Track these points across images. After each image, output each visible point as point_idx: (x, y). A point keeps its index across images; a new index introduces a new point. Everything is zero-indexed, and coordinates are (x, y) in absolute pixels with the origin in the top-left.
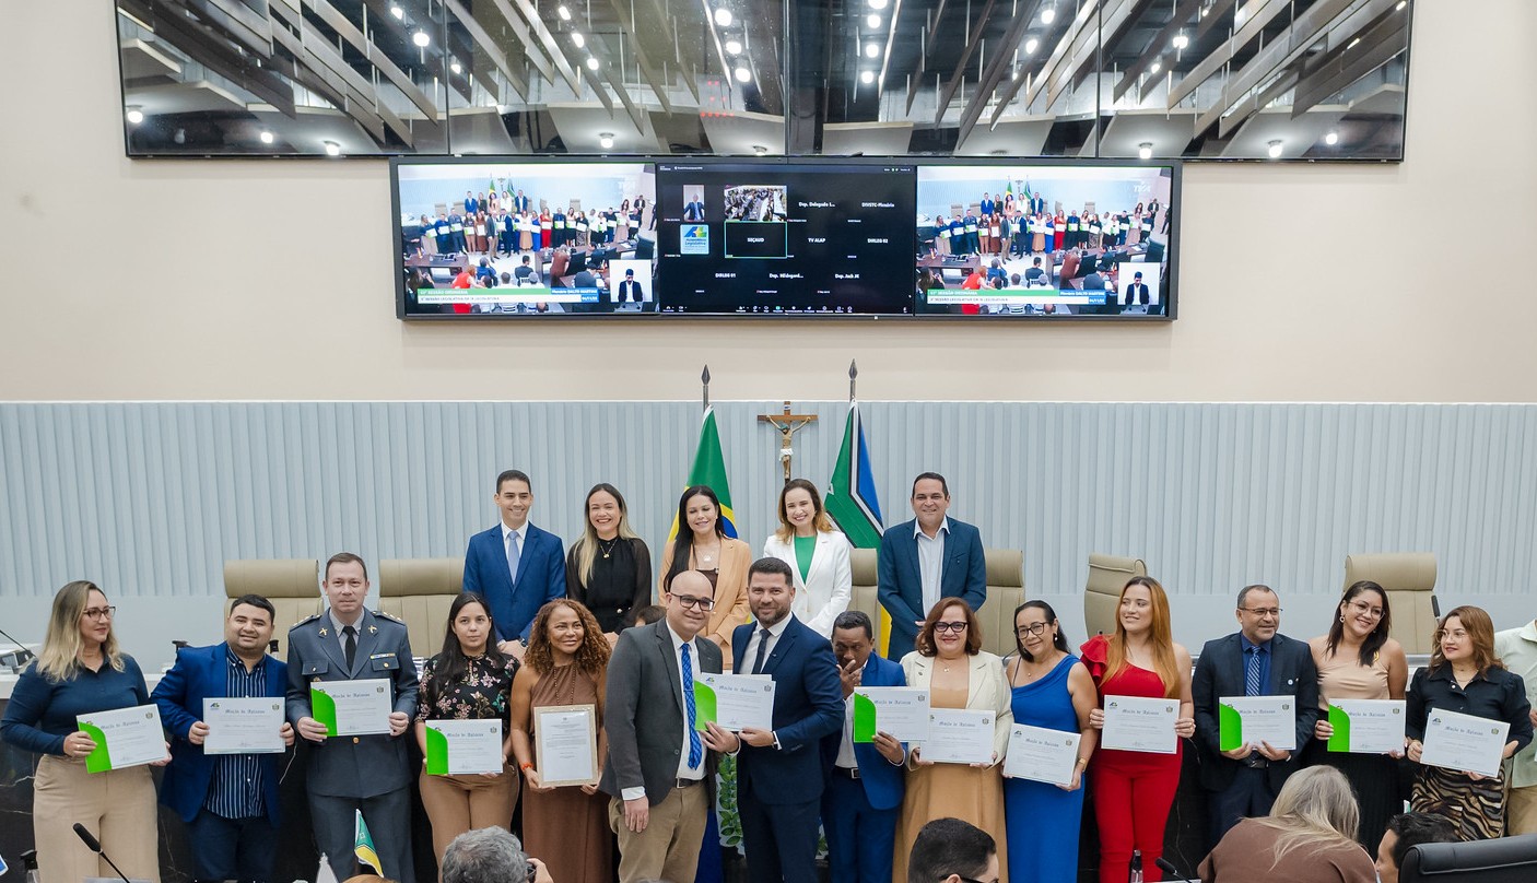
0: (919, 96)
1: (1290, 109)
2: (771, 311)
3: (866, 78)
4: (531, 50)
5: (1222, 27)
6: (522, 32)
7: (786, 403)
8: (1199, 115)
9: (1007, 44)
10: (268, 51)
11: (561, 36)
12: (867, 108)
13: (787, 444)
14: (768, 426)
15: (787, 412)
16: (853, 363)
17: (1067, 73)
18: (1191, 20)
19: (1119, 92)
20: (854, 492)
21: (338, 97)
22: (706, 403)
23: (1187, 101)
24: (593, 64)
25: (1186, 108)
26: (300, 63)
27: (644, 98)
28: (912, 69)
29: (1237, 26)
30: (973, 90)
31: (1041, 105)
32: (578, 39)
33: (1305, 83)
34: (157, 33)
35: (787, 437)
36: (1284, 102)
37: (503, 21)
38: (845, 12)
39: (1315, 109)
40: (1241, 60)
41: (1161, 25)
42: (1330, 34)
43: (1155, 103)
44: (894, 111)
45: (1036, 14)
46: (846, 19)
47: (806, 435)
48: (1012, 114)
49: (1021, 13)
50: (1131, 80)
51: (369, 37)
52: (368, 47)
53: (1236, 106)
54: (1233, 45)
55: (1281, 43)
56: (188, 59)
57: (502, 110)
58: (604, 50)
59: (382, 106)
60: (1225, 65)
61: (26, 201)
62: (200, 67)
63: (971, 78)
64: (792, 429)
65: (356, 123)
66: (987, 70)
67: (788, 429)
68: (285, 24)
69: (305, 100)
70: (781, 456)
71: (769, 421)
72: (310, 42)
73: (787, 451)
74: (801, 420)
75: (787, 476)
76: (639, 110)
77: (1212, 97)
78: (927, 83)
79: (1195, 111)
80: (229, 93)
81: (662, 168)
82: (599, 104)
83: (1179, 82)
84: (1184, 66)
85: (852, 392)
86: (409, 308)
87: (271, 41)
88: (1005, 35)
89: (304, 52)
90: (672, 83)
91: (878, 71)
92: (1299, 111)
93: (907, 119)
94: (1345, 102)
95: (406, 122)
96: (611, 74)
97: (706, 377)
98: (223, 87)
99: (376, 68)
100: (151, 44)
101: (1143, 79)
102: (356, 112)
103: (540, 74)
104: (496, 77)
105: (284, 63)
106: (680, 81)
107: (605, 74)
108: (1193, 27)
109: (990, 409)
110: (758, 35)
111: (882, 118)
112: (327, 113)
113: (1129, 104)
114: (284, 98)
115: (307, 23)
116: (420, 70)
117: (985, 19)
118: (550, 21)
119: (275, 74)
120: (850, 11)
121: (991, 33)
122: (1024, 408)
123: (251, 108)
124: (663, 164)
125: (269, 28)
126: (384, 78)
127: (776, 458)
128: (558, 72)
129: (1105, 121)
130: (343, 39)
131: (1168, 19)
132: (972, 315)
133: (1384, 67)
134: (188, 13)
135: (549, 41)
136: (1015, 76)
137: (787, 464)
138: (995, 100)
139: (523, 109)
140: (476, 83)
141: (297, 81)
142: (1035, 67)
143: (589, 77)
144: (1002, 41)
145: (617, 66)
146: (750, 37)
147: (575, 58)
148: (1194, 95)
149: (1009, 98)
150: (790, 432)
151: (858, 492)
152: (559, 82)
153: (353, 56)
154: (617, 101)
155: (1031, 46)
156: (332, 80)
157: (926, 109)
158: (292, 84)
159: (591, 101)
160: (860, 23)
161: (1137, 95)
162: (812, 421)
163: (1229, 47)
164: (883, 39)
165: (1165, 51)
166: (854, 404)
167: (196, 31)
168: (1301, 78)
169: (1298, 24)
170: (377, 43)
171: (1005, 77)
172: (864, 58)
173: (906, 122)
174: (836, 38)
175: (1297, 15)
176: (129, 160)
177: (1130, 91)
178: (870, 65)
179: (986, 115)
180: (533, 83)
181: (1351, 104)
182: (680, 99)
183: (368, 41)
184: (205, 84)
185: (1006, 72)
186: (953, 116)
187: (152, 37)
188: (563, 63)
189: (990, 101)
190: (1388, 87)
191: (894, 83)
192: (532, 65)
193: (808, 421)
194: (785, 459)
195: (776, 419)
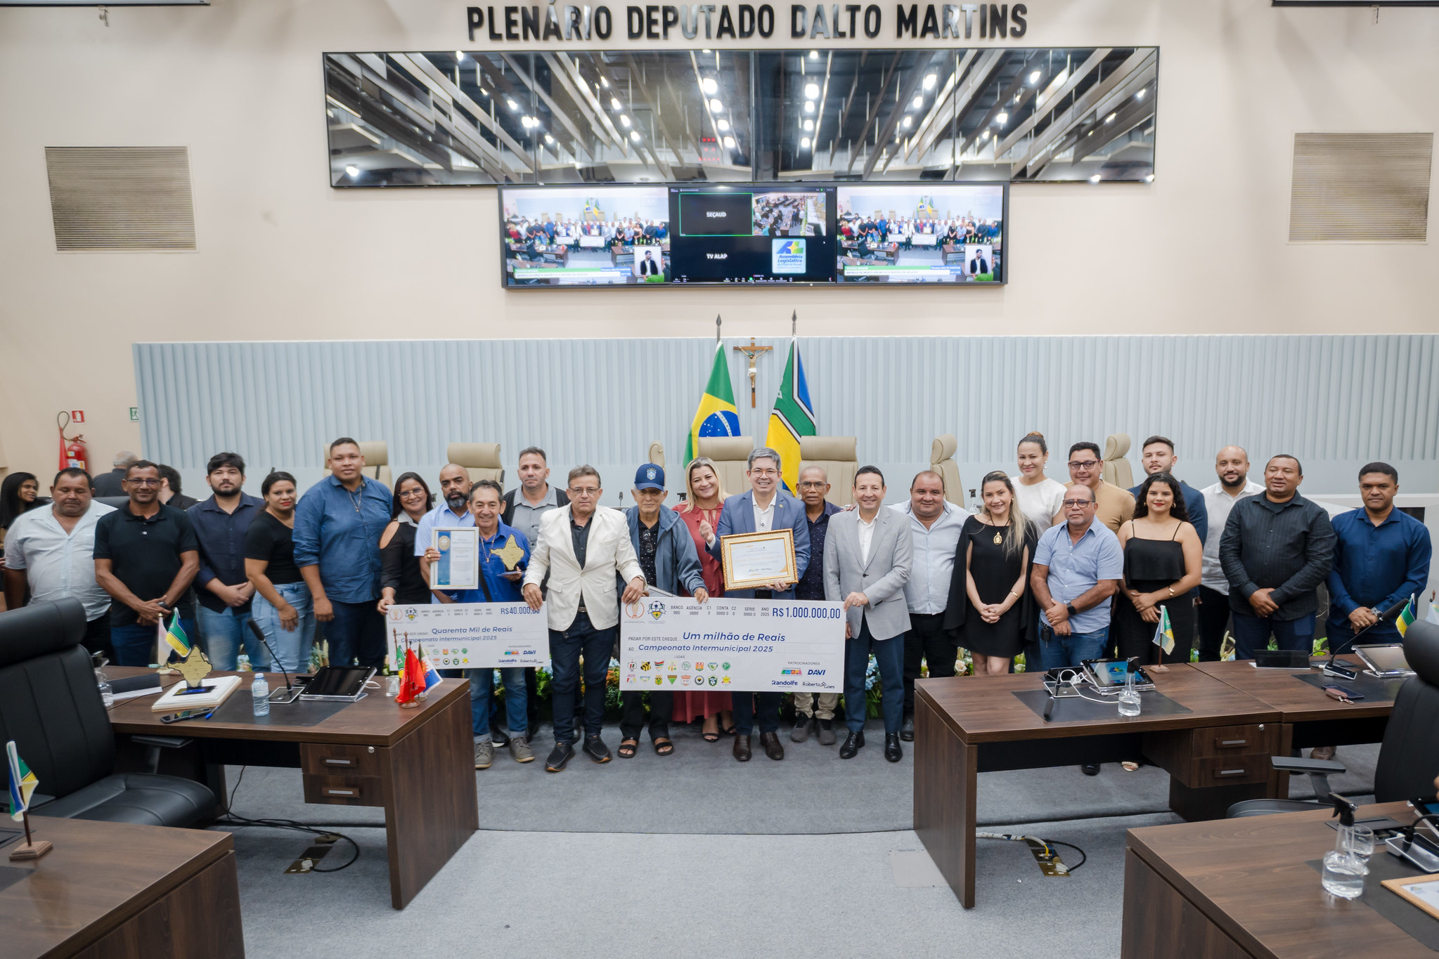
0: (837, 155)
1: (1071, 160)
2: (746, 281)
3: (805, 144)
4: (595, 128)
5: (1028, 107)
6: (590, 117)
7: (752, 339)
8: (1014, 164)
9: (893, 119)
10: (433, 129)
11: (615, 119)
12: (805, 162)
13: (752, 365)
14: (741, 354)
15: (753, 344)
16: (795, 312)
17: (930, 139)
18: (1007, 104)
19: (964, 150)
20: (796, 397)
21: (477, 159)
22: (718, 339)
23: (1005, 155)
24: (636, 137)
25: (1005, 160)
26: (454, 138)
27: (668, 157)
28: (833, 137)
29: (1037, 108)
30: (872, 151)
31: (914, 159)
32: (626, 121)
33: (1081, 142)
34: (363, 118)
35: (752, 360)
36: (1067, 155)
37: (577, 108)
38: (792, 101)
39: (1086, 159)
40: (1040, 129)
41: (989, 107)
42: (1098, 110)
43: (986, 157)
44: (822, 165)
45: (910, 101)
46: (792, 106)
47: (765, 359)
48: (896, 165)
49: (902, 98)
50: (970, 142)
51: (495, 120)
52: (495, 127)
53: (1037, 158)
54: (1035, 119)
55: (1067, 116)
56: (385, 136)
57: (578, 165)
58: (642, 128)
59: (503, 164)
60: (1031, 132)
61: (267, 216)
62: (394, 142)
63: (870, 142)
64: (756, 355)
65: (489, 176)
66: (880, 136)
67: (753, 356)
68: (444, 113)
69: (459, 162)
70: (749, 373)
71: (740, 350)
72: (457, 123)
73: (753, 370)
74: (762, 349)
75: (753, 386)
76: (664, 165)
77: (1023, 152)
78: (842, 146)
79: (1012, 161)
80: (412, 157)
81: (673, 190)
82: (639, 161)
83: (1001, 144)
84: (1003, 134)
85: (794, 331)
86: (510, 281)
87: (434, 122)
88: (891, 115)
89: (454, 129)
90: (685, 148)
91: (812, 139)
92: (1076, 161)
93: (830, 169)
94: (1106, 154)
95: (518, 174)
96: (647, 143)
97: (719, 322)
98: (409, 153)
99: (501, 141)
100: (363, 127)
101: (978, 141)
102: (488, 168)
103: (602, 143)
104: (574, 145)
105: (444, 137)
106: (690, 147)
107: (644, 144)
108: (1010, 109)
109: (886, 341)
110: (738, 117)
111: (814, 168)
112: (473, 170)
113: (970, 157)
114: (445, 160)
115: (456, 110)
116: (528, 143)
117: (879, 102)
118: (607, 110)
119: (441, 146)
120: (795, 99)
121: (881, 114)
122: (909, 341)
123: (427, 166)
125: (433, 114)
126: (506, 148)
127: (746, 374)
128: (613, 141)
129: (956, 168)
130: (481, 123)
131: (994, 103)
132: (874, 282)
133: (1130, 133)
134: (384, 108)
135: (607, 122)
136: (897, 141)
137: (752, 378)
138: (885, 156)
139: (590, 165)
140: (562, 148)
141: (451, 148)
142: (910, 135)
143: (634, 147)
144: (890, 117)
145: (650, 138)
146: (733, 118)
147: (624, 133)
148: (1010, 152)
149: (893, 154)
150: (755, 357)
151: (798, 396)
152: (614, 148)
153: (487, 134)
154: (650, 160)
155: (907, 122)
156: (473, 148)
157: (842, 162)
158: (450, 151)
159: (635, 160)
160: (801, 108)
161: (974, 152)
162: (769, 349)
163: (1033, 120)
164: (815, 118)
165: (991, 124)
166: (795, 338)
167: (391, 118)
168: (1079, 139)
169: (1077, 104)
170: (501, 125)
171: (891, 142)
172: (803, 132)
173: (829, 171)
174: (786, 118)
175: (1077, 98)
176: (332, 189)
177: (970, 149)
178: (807, 136)
179: (879, 165)
180: (598, 148)
181: (1109, 156)
182: (691, 158)
183: (494, 123)
184: (395, 151)
185: (891, 139)
186: (859, 166)
187: (362, 123)
188: (616, 136)
189: (881, 157)
190: (1134, 143)
191: (822, 147)
192: (597, 138)
193: (767, 350)
194: (751, 375)
195: (745, 349)
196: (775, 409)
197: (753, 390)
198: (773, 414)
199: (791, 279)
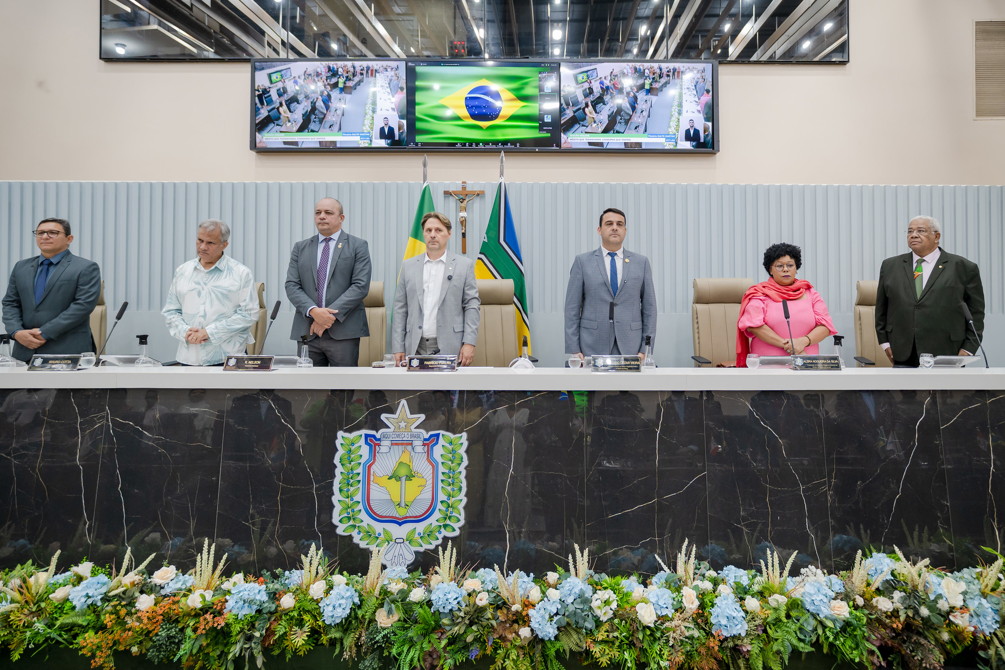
7: (463, 183)
13: (463, 209)
14: (451, 198)
15: (464, 188)
20: (502, 241)
22: (424, 180)
35: (463, 205)
47: (477, 204)
61: (41, 84)
64: (467, 199)
67: (464, 199)
70: (459, 217)
71: (451, 194)
73: (463, 214)
74: (473, 194)
75: (463, 231)
81: (410, 64)
85: (502, 173)
97: (425, 163)
122: (601, 186)
124: (410, 61)
127: (456, 219)
137: (463, 222)
150: (465, 202)
151: (505, 240)
162: (480, 194)
166: (502, 180)
176: (102, 62)
193: (478, 195)
194: (461, 220)
195: (456, 194)
196: (480, 253)
197: (464, 235)
198: (479, 258)
199: (518, 145)
